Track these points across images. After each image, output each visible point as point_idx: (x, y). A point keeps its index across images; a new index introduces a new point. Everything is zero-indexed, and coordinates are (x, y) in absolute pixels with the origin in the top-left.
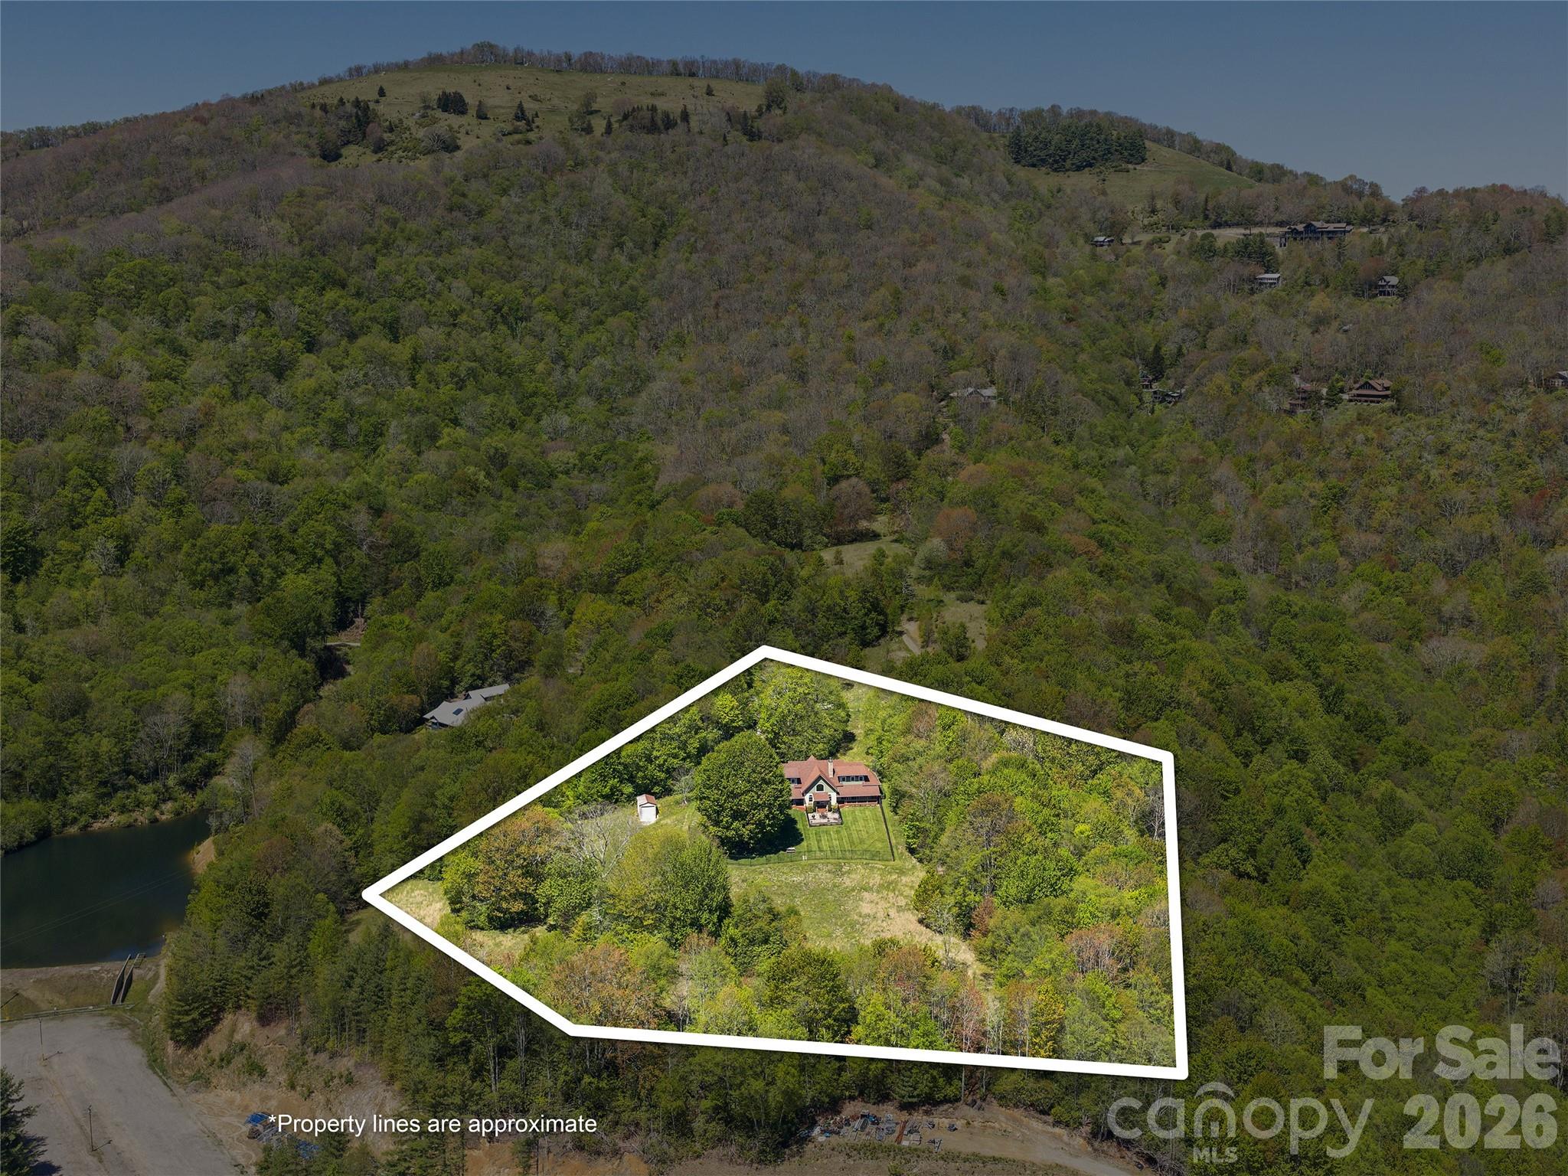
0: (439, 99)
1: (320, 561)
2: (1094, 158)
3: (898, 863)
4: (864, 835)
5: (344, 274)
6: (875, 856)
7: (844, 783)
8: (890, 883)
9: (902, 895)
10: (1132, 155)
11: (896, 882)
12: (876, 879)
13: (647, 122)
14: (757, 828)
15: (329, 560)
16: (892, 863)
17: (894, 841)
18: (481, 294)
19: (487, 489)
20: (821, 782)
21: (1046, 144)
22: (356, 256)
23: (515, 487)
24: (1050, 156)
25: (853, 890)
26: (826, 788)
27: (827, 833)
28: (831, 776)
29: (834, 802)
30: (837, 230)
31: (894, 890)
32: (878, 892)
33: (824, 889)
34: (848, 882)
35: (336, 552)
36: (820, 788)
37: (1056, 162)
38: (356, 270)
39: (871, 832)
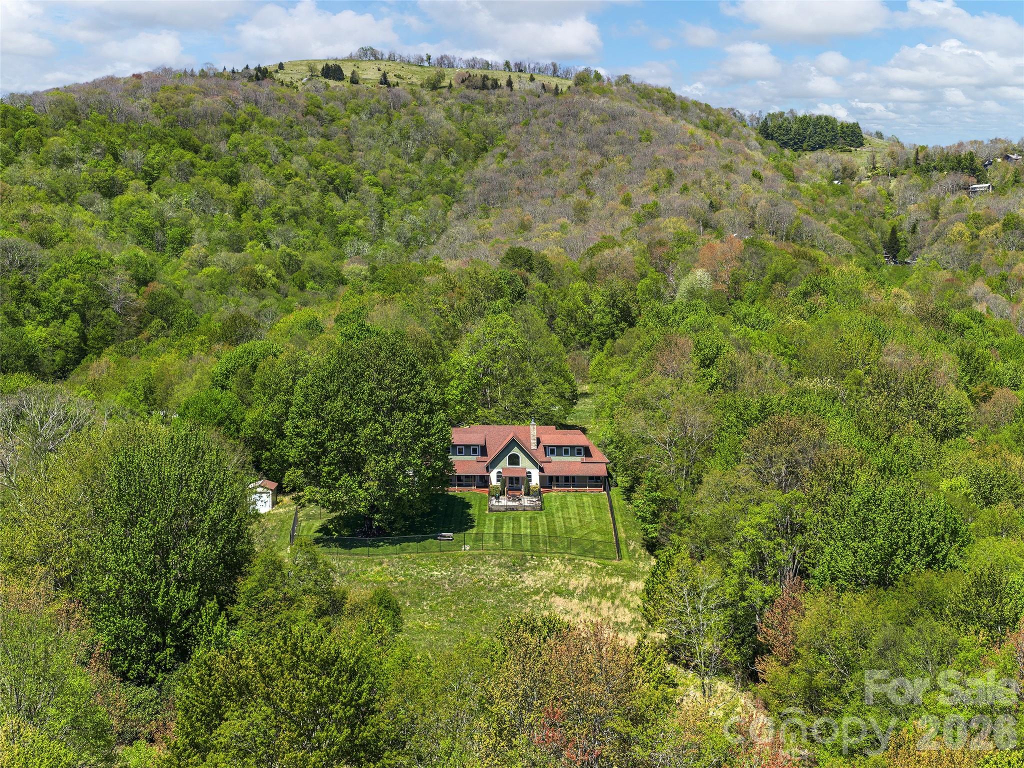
0: (323, 69)
1: (65, 316)
2: (824, 142)
3: (626, 562)
4: (575, 523)
5: (199, 143)
6: (589, 550)
7: (554, 458)
8: (606, 589)
9: (627, 606)
10: (853, 141)
11: (619, 588)
12: (584, 580)
13: (480, 84)
14: (380, 488)
15: (75, 316)
16: (615, 562)
17: (622, 535)
18: (317, 168)
19: (274, 286)
20: (516, 451)
21: (788, 131)
22: (212, 131)
23: (302, 288)
24: (791, 140)
25: (537, 592)
26: (524, 462)
27: (516, 520)
28: (534, 447)
29: (535, 481)
30: (622, 144)
31: (613, 598)
32: (582, 598)
33: (483, 588)
34: (529, 580)
35: (83, 309)
36: (514, 460)
37: (796, 143)
38: (211, 141)
39: (587, 520)
